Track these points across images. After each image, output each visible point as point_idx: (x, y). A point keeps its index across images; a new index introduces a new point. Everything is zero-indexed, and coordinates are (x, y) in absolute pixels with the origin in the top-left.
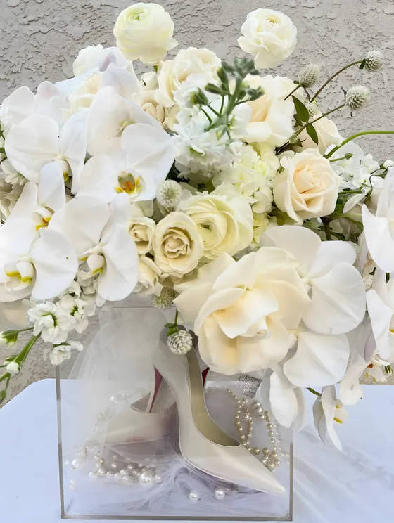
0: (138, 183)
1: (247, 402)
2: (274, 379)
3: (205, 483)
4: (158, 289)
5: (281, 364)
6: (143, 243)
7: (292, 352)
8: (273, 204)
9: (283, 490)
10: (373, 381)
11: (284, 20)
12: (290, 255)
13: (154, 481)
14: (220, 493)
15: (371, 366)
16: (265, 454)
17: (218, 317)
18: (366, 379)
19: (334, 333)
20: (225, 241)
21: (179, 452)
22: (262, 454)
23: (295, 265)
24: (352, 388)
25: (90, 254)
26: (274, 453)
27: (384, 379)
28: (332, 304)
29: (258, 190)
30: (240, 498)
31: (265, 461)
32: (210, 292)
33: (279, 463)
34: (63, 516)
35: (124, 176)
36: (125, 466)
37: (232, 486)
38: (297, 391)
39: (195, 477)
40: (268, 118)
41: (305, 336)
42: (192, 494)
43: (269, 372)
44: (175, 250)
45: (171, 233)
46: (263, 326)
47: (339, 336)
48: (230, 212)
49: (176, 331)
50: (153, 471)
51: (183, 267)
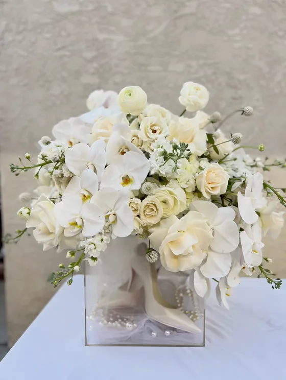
0: (132, 180)
1: (181, 287)
2: (196, 274)
3: (160, 327)
4: (141, 231)
5: (199, 267)
6: (135, 210)
7: (205, 261)
8: (196, 187)
9: (200, 331)
10: (245, 276)
11: (203, 89)
12: (204, 216)
13: (133, 327)
14: (168, 333)
15: (244, 268)
16: (191, 314)
17: (170, 245)
18: (242, 275)
19: (224, 252)
20: (173, 209)
21: (146, 312)
22: (189, 314)
23: (205, 221)
24: (234, 279)
25: (110, 215)
26: (195, 313)
27: (250, 274)
28: (224, 239)
29: (188, 181)
30: (178, 335)
31: (191, 317)
32: (166, 234)
33: (198, 318)
34: (86, 345)
35: (125, 176)
36: (117, 320)
37: (174, 329)
38: (207, 280)
39: (155, 325)
40: (194, 140)
41: (210, 253)
42: (153, 333)
43: (193, 271)
44: (150, 214)
45: (147, 206)
46: (191, 250)
47: (227, 254)
48: (176, 196)
49: (150, 251)
50: (132, 322)
51: (153, 221)
